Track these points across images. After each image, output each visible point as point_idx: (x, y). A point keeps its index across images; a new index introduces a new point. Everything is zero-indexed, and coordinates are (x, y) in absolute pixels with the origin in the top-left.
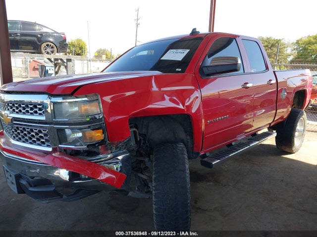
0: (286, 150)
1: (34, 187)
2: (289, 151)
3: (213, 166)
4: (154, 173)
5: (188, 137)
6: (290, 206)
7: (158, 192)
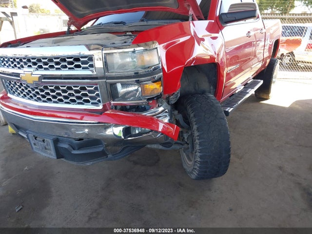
0: (263, 97)
1: (78, 149)
2: (265, 98)
3: (230, 114)
4: (194, 123)
5: (212, 87)
6: (287, 143)
7: (202, 140)
